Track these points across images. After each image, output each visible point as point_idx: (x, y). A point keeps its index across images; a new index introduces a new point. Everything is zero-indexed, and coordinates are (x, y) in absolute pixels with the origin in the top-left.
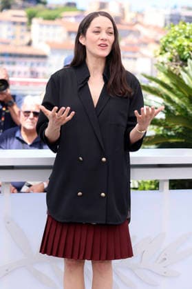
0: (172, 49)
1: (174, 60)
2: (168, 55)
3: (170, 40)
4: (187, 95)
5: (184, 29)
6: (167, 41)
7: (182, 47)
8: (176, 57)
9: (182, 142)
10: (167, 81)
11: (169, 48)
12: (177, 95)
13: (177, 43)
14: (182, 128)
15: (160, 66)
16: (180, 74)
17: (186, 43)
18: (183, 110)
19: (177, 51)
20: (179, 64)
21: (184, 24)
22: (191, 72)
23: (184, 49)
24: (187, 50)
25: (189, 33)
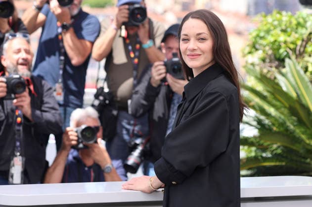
0: (265, 46)
1: (268, 60)
2: (260, 54)
3: (262, 34)
4: (287, 105)
5: (280, 21)
6: (258, 36)
7: (277, 44)
8: (270, 56)
9: (281, 167)
10: (260, 87)
11: (261, 45)
12: (273, 106)
13: (271, 39)
14: (281, 148)
15: (249, 69)
16: (275, 78)
17: (282, 38)
18: (282, 124)
19: (272, 49)
20: (274, 65)
21: (279, 13)
22: (289, 75)
23: (280, 46)
24: (284, 48)
25: (286, 25)
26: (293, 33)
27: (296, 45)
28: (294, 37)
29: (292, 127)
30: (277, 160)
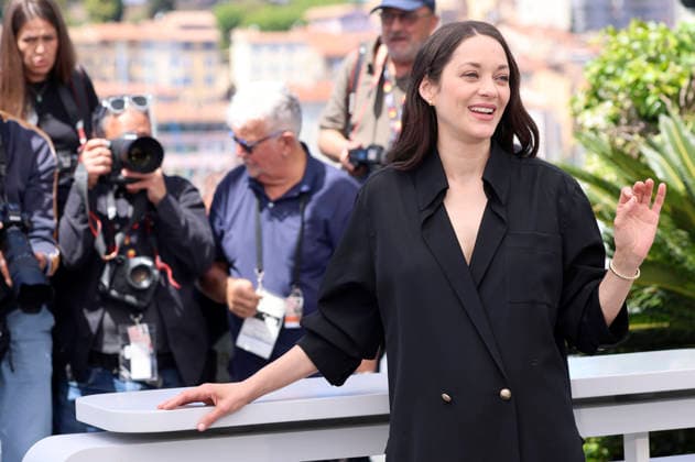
0: (617, 93)
1: (624, 120)
2: (607, 108)
3: (610, 69)
5: (644, 41)
6: (602, 72)
7: (640, 86)
8: (628, 111)
9: (662, 331)
10: (610, 175)
11: (607, 90)
13: (628, 77)
14: (660, 293)
15: (589, 139)
16: (640, 155)
17: (651, 74)
19: (632, 97)
20: (637, 129)
21: (643, 25)
22: (669, 149)
23: (648, 90)
24: (656, 94)
25: (656, 49)
26: (672, 64)
27: (680, 88)
28: (674, 72)
29: (678, 251)
30: (653, 319)
